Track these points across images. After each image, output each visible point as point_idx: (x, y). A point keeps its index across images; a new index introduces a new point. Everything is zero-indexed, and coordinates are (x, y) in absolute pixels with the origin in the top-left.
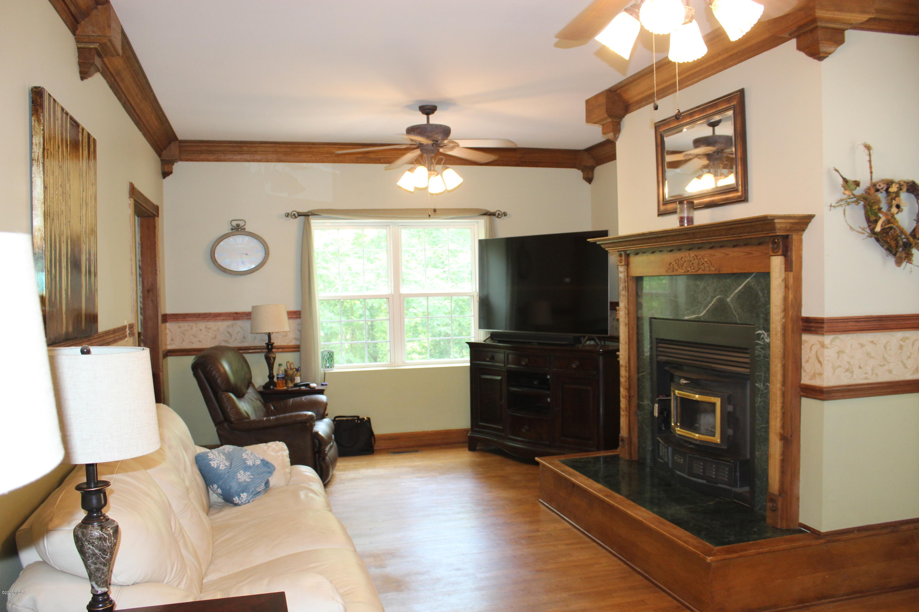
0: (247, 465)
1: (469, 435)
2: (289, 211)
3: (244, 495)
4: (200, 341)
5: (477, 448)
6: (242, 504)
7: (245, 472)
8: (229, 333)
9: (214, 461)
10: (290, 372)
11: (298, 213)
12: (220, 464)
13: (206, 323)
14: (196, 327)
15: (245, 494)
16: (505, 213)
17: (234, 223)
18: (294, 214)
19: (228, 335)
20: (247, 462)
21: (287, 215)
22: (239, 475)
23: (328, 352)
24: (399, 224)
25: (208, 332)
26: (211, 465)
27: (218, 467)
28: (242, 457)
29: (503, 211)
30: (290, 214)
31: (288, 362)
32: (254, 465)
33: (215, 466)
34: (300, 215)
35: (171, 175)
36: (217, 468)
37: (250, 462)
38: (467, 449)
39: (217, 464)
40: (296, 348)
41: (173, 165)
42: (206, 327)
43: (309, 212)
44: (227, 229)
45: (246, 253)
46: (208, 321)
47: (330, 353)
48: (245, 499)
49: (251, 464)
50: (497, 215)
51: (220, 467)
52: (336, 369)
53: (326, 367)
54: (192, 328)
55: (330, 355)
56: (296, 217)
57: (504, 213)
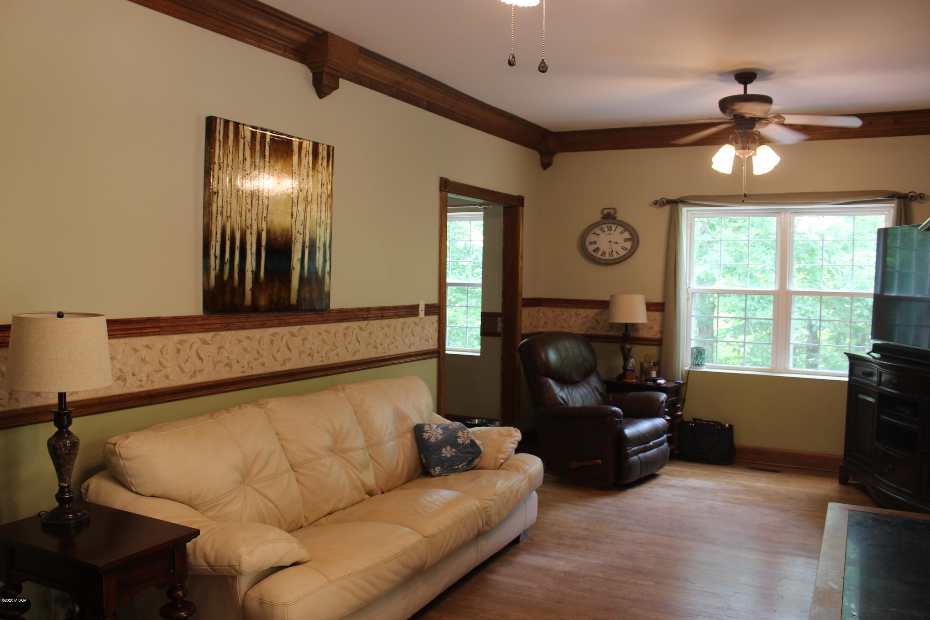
0: (457, 442)
1: (841, 464)
2: (658, 198)
3: (437, 469)
4: (570, 326)
5: (850, 482)
6: (435, 476)
7: (452, 449)
8: (596, 320)
9: (427, 433)
10: (646, 365)
11: (667, 200)
12: (431, 437)
13: (576, 309)
14: (568, 312)
15: (439, 468)
16: (922, 195)
17: (606, 212)
18: (663, 202)
19: (595, 322)
20: (458, 439)
21: (656, 203)
22: (444, 449)
23: (697, 349)
24: (791, 211)
25: (578, 318)
26: (423, 436)
27: (429, 439)
28: (457, 434)
29: (918, 192)
30: (659, 201)
31: (648, 355)
32: (463, 443)
33: (426, 438)
34: (669, 202)
35: (551, 166)
36: (427, 440)
37: (461, 440)
38: (837, 480)
39: (429, 436)
40: (658, 342)
41: (553, 156)
42: (576, 313)
43: (678, 199)
44: (598, 217)
45: (615, 242)
46: (578, 307)
47: (699, 350)
48: (438, 473)
49: (461, 443)
50: (909, 197)
51: (430, 439)
52: (706, 368)
53: (694, 364)
54: (563, 314)
55: (699, 352)
56: (664, 205)
57: (920, 195)
